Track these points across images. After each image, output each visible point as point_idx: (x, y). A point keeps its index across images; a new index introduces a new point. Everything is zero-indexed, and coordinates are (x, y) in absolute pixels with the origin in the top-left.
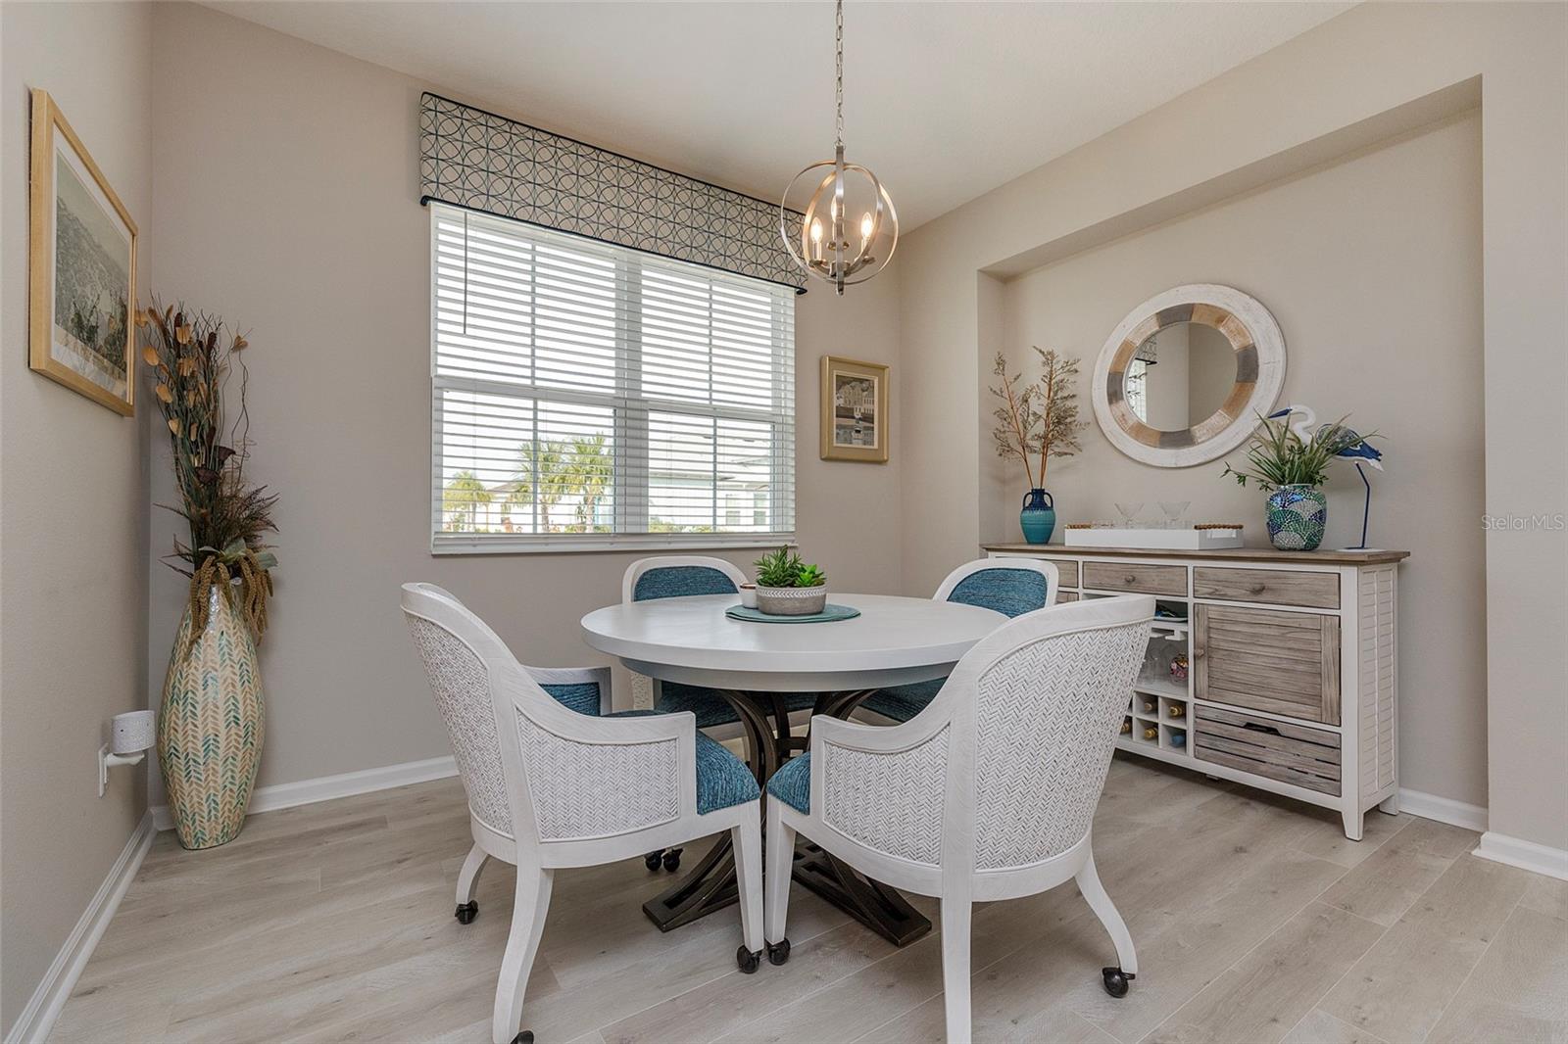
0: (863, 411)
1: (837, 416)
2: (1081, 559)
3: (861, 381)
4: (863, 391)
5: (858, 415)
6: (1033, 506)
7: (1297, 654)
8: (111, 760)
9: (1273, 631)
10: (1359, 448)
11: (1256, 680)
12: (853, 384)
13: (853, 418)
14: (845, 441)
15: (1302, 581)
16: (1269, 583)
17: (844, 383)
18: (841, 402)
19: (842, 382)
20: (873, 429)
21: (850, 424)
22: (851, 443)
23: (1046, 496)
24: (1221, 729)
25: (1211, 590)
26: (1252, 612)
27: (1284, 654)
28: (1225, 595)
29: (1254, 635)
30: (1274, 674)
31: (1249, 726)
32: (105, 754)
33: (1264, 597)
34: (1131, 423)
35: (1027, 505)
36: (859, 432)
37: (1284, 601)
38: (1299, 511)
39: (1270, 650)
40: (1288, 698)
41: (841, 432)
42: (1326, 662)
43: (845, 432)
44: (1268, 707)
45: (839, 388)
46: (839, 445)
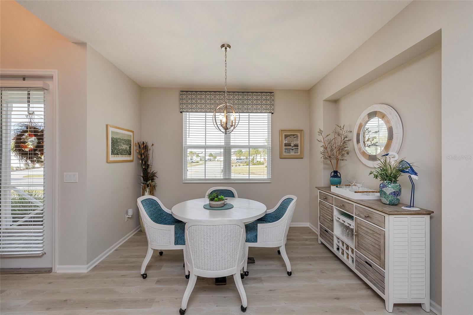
0: (294, 144)
1: (285, 146)
2: (334, 196)
3: (294, 135)
4: (294, 138)
5: (292, 145)
6: (334, 176)
7: (376, 241)
8: (127, 216)
9: (371, 232)
10: (408, 170)
11: (367, 247)
12: (291, 136)
13: (291, 146)
14: (288, 153)
15: (377, 217)
16: (370, 215)
17: (287, 137)
18: (286, 142)
19: (286, 136)
20: (298, 148)
21: (290, 148)
22: (290, 153)
23: (338, 173)
24: (360, 261)
25: (358, 214)
26: (367, 224)
27: (373, 240)
28: (361, 216)
29: (367, 231)
30: (371, 247)
31: (366, 262)
32: (127, 215)
33: (369, 219)
34: (362, 151)
35: (332, 176)
36: (293, 150)
37: (373, 222)
38: (385, 191)
39: (370, 238)
40: (374, 255)
41: (287, 150)
42: (382, 246)
43: (288, 150)
44: (369, 257)
45: (285, 138)
46: (285, 154)
